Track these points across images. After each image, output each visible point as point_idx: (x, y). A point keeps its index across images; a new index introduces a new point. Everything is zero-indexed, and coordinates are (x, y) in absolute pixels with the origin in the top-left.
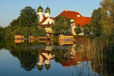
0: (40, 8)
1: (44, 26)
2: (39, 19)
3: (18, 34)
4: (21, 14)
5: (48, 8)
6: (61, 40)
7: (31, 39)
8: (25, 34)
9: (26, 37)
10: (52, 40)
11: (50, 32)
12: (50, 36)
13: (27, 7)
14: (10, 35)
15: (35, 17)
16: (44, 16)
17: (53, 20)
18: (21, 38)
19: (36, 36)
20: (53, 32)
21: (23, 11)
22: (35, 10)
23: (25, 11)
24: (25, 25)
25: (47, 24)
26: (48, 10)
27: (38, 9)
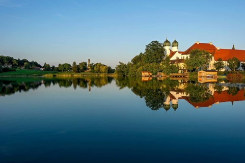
0: (167, 41)
4: (146, 49)
5: (175, 42)
7: (162, 76)
8: (153, 71)
9: (155, 74)
14: (135, 72)
15: (162, 52)
16: (171, 50)
17: (181, 55)
18: (148, 75)
19: (168, 73)
20: (185, 68)
21: (149, 46)
23: (151, 45)
24: (152, 61)
25: (176, 59)
26: (175, 43)
27: (165, 43)
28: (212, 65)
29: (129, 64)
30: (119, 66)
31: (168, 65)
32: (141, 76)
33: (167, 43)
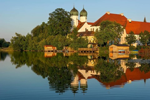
0: (74, 10)
1: (82, 34)
2: (73, 24)
3: (47, 45)
4: (49, 18)
5: (84, 11)
6: (113, 52)
7: (68, 52)
8: (58, 45)
9: (60, 48)
10: (98, 52)
11: (90, 41)
13: (57, 9)
14: (36, 46)
15: (69, 22)
16: (79, 20)
17: (91, 26)
18: (52, 50)
19: (75, 48)
20: (95, 42)
21: (53, 15)
22: (68, 12)
23: (56, 14)
24: (57, 33)
26: (84, 13)
27: (72, 12)
28: (124, 39)
29: (29, 36)
30: (16, 38)
31: (76, 38)
32: (43, 51)
33: (74, 12)
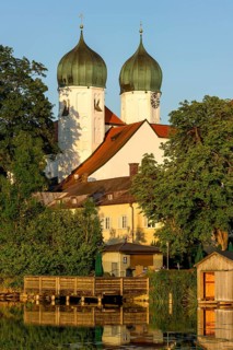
0: (83, 53)
1: (103, 193)
2: (72, 136)
6: (217, 305)
10: (144, 300)
11: (140, 235)
12: (130, 271)
16: (108, 114)
22: (39, 67)
25: (126, 173)
27: (68, 66)
33: (81, 63)
